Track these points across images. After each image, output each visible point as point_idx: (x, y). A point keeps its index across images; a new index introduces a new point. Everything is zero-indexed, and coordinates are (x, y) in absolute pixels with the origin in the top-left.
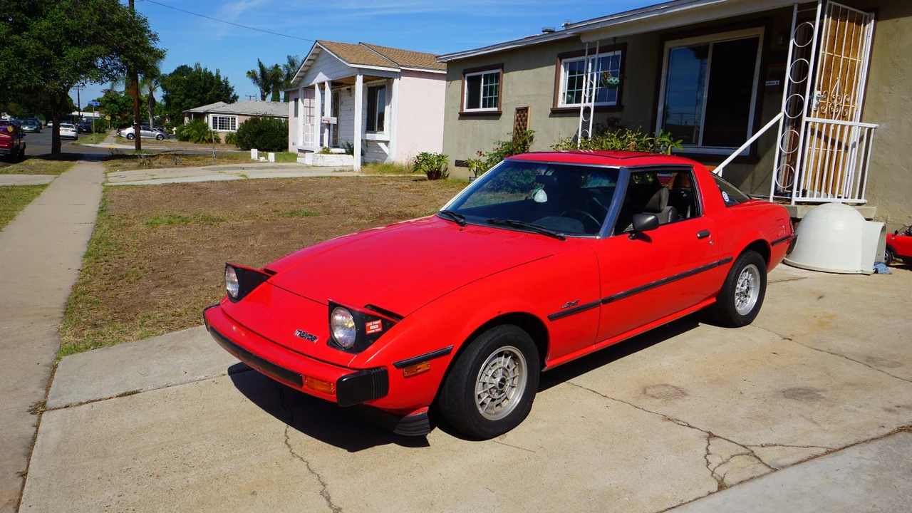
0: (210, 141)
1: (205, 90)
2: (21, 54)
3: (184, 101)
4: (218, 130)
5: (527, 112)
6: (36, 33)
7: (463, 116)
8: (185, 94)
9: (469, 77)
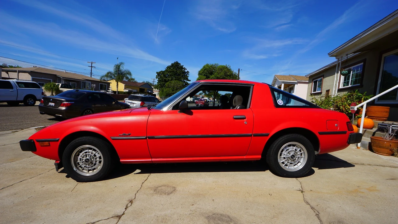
5: (329, 91)
7: (312, 95)
9: (314, 81)
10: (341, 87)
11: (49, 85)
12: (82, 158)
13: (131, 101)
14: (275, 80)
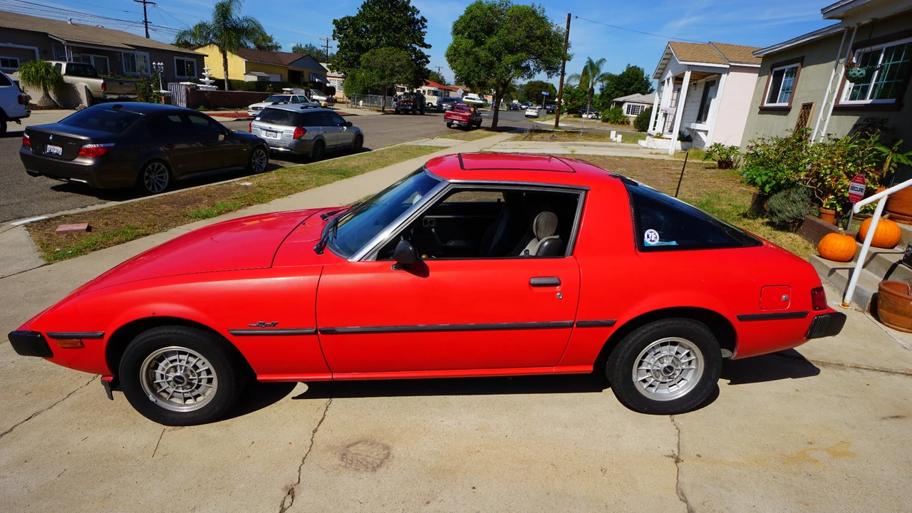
0: (623, 123)
1: (630, 85)
2: (477, 60)
3: (613, 92)
4: (630, 115)
5: (811, 108)
6: (487, 46)
7: (763, 110)
8: (616, 88)
9: (775, 72)
10: (845, 100)
11: (33, 70)
12: (167, 373)
13: (267, 126)
14: (668, 56)
